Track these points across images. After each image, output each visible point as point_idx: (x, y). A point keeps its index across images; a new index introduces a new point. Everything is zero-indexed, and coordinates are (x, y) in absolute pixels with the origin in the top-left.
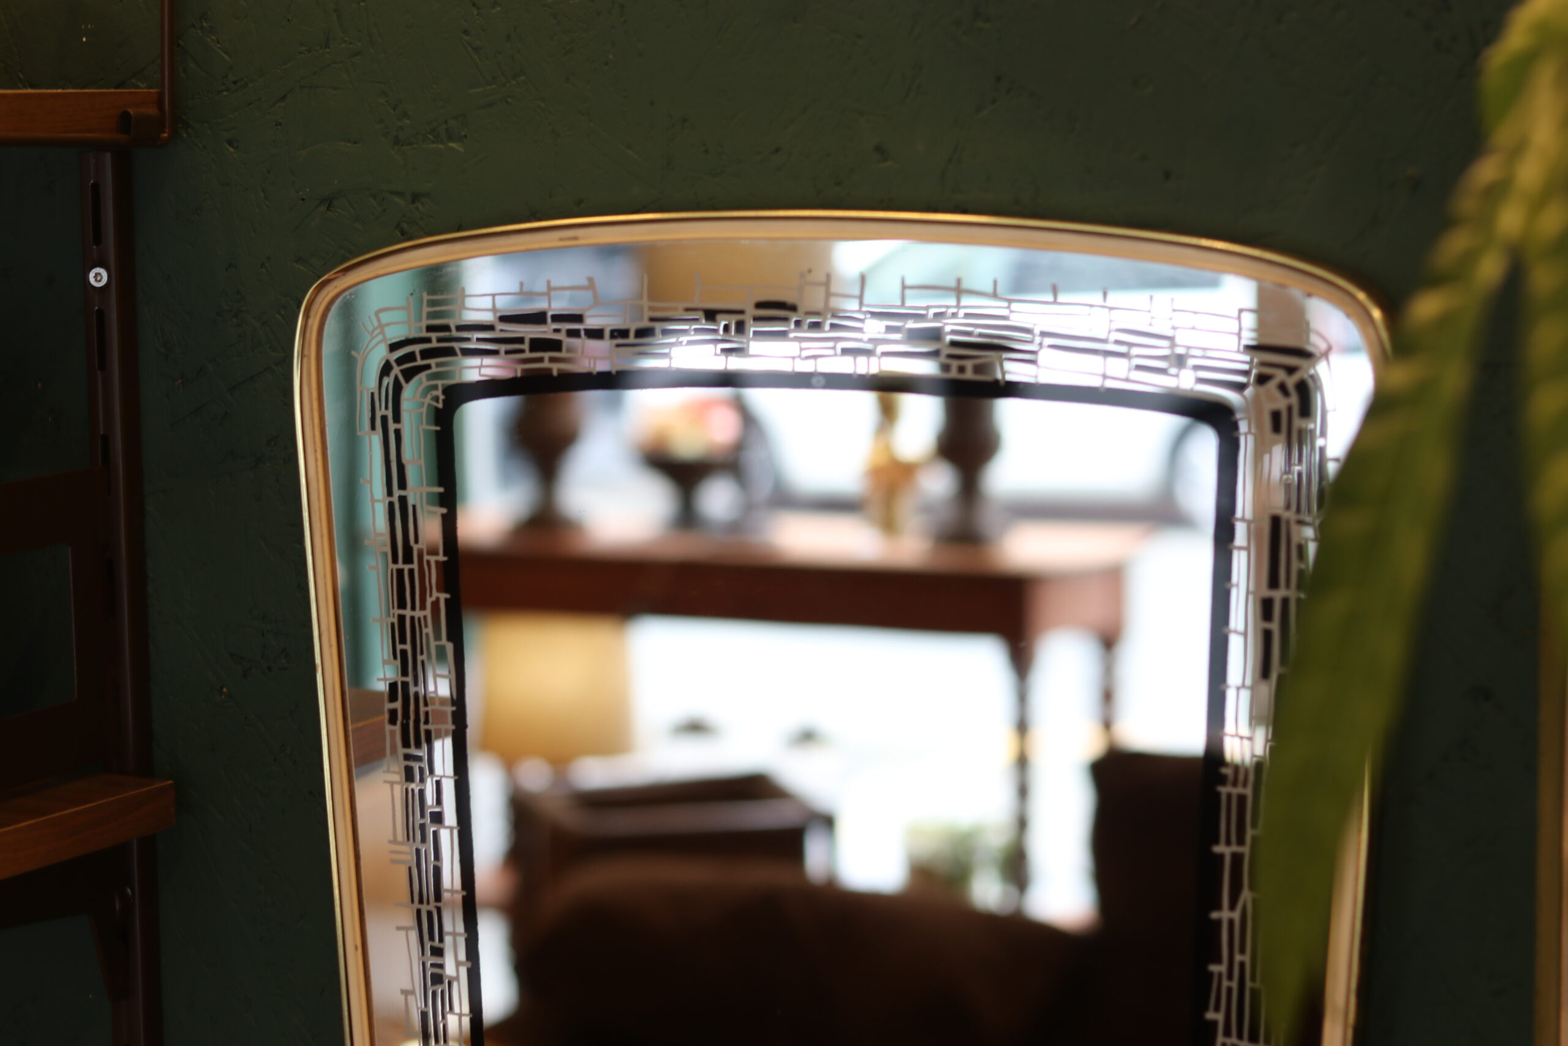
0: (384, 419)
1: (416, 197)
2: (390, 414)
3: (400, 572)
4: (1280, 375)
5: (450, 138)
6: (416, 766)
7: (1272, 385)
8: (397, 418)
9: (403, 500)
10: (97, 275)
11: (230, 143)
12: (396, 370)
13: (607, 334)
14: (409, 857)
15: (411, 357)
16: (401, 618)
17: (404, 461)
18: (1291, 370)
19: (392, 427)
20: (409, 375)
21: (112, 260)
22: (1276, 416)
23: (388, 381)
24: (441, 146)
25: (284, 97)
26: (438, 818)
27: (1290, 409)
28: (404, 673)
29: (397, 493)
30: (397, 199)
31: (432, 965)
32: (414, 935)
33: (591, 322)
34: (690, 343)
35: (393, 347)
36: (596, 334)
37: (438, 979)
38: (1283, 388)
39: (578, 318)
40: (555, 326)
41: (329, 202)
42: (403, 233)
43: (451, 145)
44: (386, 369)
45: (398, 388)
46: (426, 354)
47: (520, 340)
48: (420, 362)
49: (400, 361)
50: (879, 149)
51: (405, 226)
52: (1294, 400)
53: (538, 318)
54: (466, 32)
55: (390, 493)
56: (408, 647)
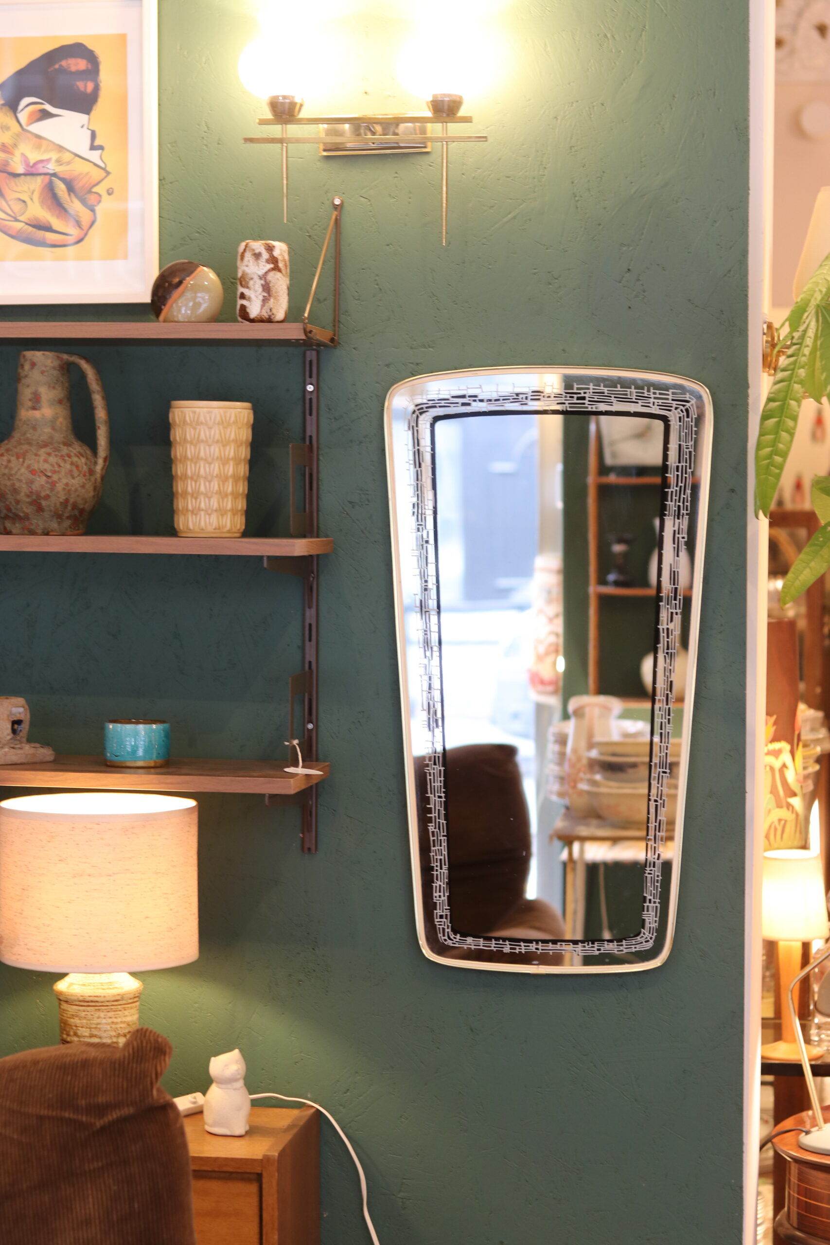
0: (413, 427)
1: (417, 364)
2: (415, 425)
3: (417, 471)
4: (681, 407)
5: (430, 347)
6: (420, 527)
7: (679, 410)
8: (417, 426)
9: (418, 450)
10: (310, 387)
11: (354, 348)
12: (417, 412)
13: (485, 401)
14: (417, 554)
15: (422, 408)
16: (417, 484)
17: (419, 438)
18: (684, 406)
19: (415, 428)
20: (421, 413)
21: (314, 382)
22: (680, 418)
23: (415, 416)
24: (426, 350)
25: (373, 336)
26: (427, 542)
27: (684, 416)
28: (418, 500)
29: (417, 448)
30: (411, 365)
31: (425, 586)
32: (418, 577)
33: (480, 397)
34: (511, 402)
35: (417, 406)
36: (481, 401)
37: (426, 590)
38: (682, 411)
39: (476, 396)
40: (469, 399)
41: (388, 366)
42: (413, 374)
43: (430, 349)
44: (414, 412)
45: (418, 417)
46: (427, 408)
47: (457, 403)
48: (425, 410)
49: (418, 410)
50: (563, 350)
51: (414, 373)
52: (685, 414)
53: (463, 397)
54: (436, 317)
55: (414, 448)
56: (419, 492)
